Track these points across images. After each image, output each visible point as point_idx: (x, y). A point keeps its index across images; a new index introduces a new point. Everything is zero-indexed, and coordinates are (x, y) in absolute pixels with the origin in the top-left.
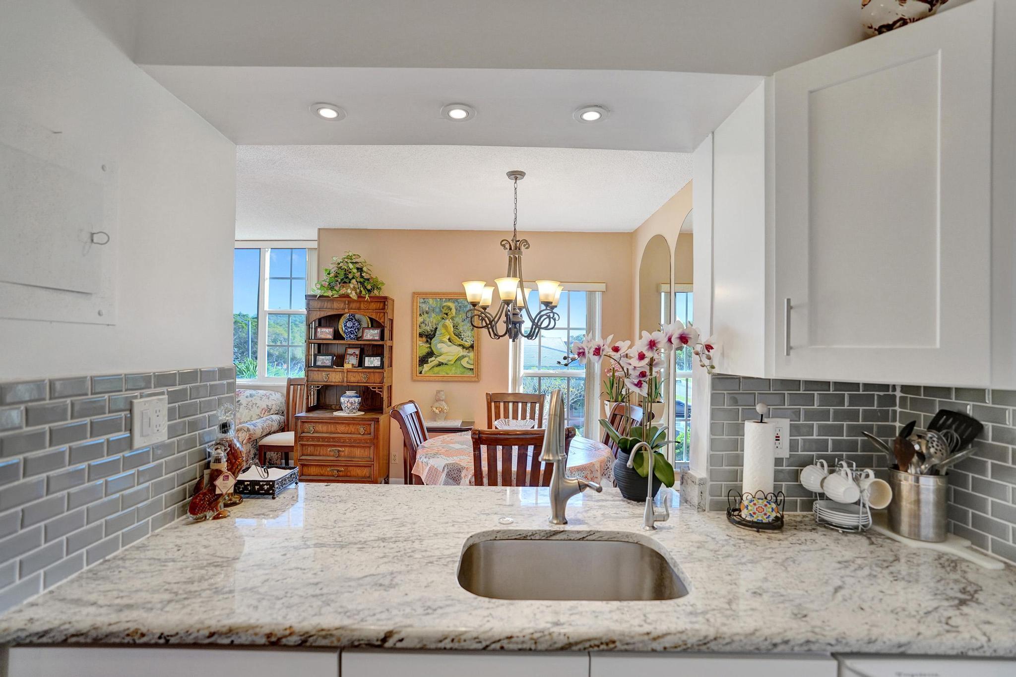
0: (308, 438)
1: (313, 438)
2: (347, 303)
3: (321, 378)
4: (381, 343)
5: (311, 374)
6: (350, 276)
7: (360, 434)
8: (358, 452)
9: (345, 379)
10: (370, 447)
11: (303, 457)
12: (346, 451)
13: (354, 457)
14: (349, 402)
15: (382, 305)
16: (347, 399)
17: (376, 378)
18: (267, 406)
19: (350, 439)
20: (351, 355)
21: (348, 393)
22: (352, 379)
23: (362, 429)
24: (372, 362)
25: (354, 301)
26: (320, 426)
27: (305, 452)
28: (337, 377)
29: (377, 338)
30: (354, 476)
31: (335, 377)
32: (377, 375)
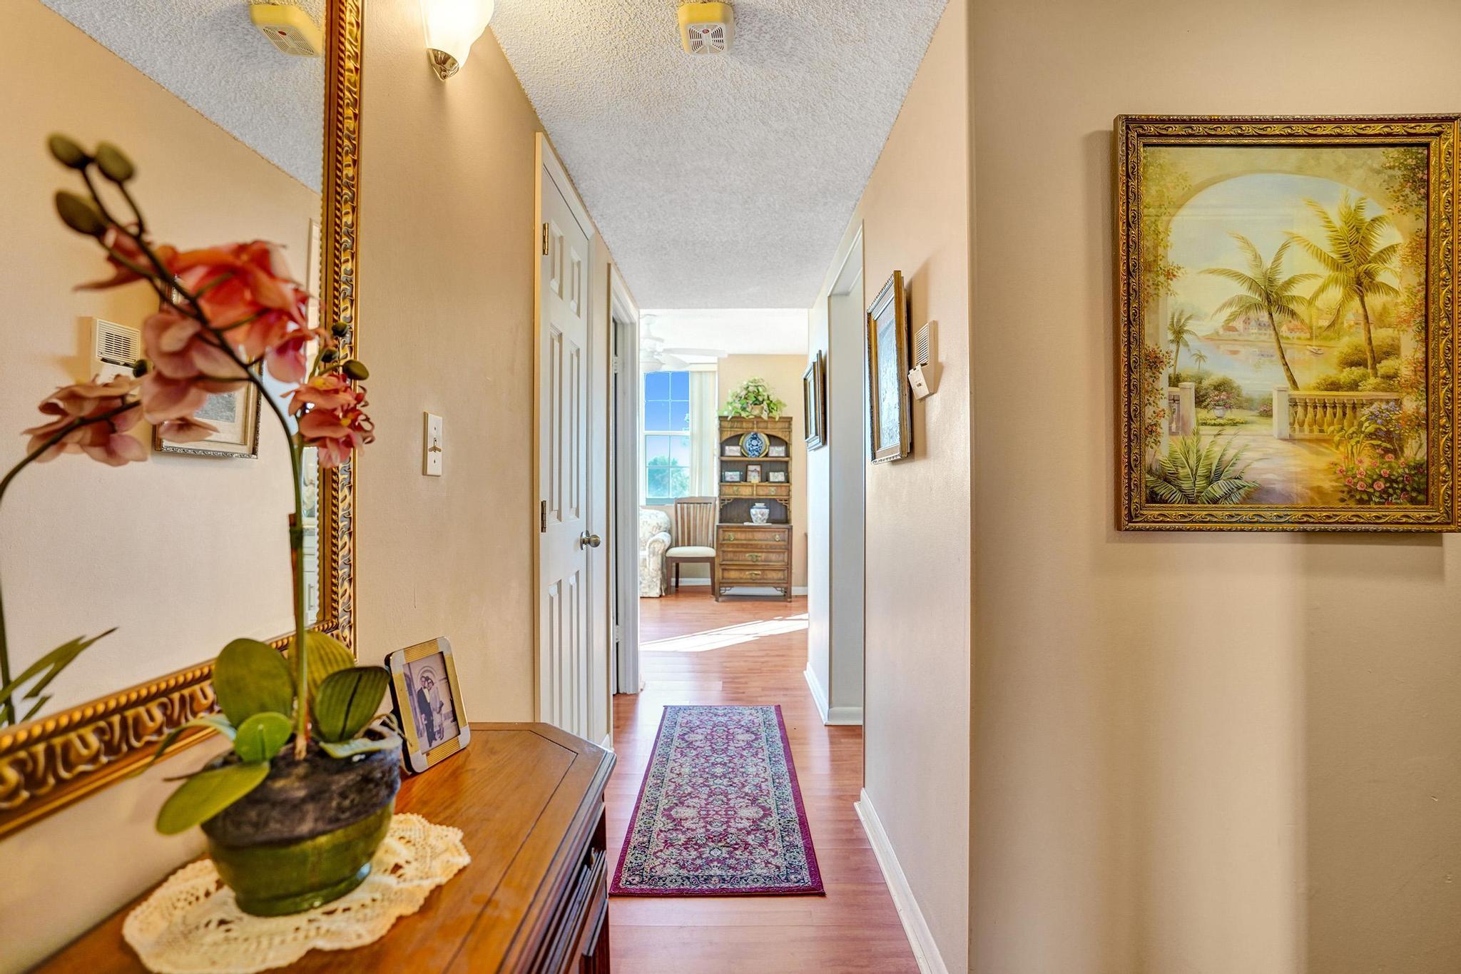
0: (728, 545)
1: (733, 545)
2: (755, 422)
3: (731, 492)
4: (787, 459)
5: (724, 488)
6: (760, 398)
7: (775, 541)
8: (773, 557)
9: (755, 493)
10: (784, 553)
11: (724, 563)
12: (763, 556)
13: (770, 561)
14: (759, 514)
15: (787, 425)
16: (758, 510)
17: (783, 491)
18: (658, 524)
19: (766, 545)
20: (753, 471)
21: (757, 505)
22: (761, 493)
23: (777, 536)
24: (777, 477)
25: (765, 421)
26: (739, 534)
27: (726, 558)
28: (747, 490)
29: (783, 455)
30: (770, 579)
31: (745, 492)
32: (783, 488)
